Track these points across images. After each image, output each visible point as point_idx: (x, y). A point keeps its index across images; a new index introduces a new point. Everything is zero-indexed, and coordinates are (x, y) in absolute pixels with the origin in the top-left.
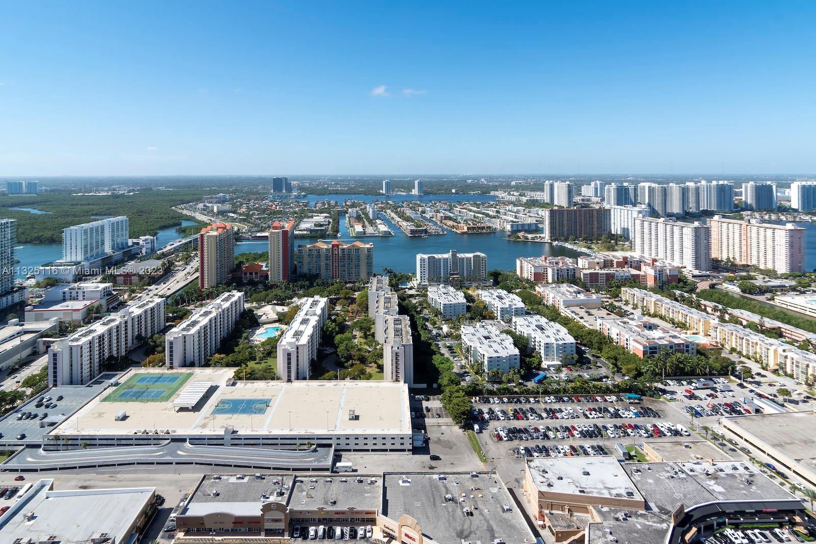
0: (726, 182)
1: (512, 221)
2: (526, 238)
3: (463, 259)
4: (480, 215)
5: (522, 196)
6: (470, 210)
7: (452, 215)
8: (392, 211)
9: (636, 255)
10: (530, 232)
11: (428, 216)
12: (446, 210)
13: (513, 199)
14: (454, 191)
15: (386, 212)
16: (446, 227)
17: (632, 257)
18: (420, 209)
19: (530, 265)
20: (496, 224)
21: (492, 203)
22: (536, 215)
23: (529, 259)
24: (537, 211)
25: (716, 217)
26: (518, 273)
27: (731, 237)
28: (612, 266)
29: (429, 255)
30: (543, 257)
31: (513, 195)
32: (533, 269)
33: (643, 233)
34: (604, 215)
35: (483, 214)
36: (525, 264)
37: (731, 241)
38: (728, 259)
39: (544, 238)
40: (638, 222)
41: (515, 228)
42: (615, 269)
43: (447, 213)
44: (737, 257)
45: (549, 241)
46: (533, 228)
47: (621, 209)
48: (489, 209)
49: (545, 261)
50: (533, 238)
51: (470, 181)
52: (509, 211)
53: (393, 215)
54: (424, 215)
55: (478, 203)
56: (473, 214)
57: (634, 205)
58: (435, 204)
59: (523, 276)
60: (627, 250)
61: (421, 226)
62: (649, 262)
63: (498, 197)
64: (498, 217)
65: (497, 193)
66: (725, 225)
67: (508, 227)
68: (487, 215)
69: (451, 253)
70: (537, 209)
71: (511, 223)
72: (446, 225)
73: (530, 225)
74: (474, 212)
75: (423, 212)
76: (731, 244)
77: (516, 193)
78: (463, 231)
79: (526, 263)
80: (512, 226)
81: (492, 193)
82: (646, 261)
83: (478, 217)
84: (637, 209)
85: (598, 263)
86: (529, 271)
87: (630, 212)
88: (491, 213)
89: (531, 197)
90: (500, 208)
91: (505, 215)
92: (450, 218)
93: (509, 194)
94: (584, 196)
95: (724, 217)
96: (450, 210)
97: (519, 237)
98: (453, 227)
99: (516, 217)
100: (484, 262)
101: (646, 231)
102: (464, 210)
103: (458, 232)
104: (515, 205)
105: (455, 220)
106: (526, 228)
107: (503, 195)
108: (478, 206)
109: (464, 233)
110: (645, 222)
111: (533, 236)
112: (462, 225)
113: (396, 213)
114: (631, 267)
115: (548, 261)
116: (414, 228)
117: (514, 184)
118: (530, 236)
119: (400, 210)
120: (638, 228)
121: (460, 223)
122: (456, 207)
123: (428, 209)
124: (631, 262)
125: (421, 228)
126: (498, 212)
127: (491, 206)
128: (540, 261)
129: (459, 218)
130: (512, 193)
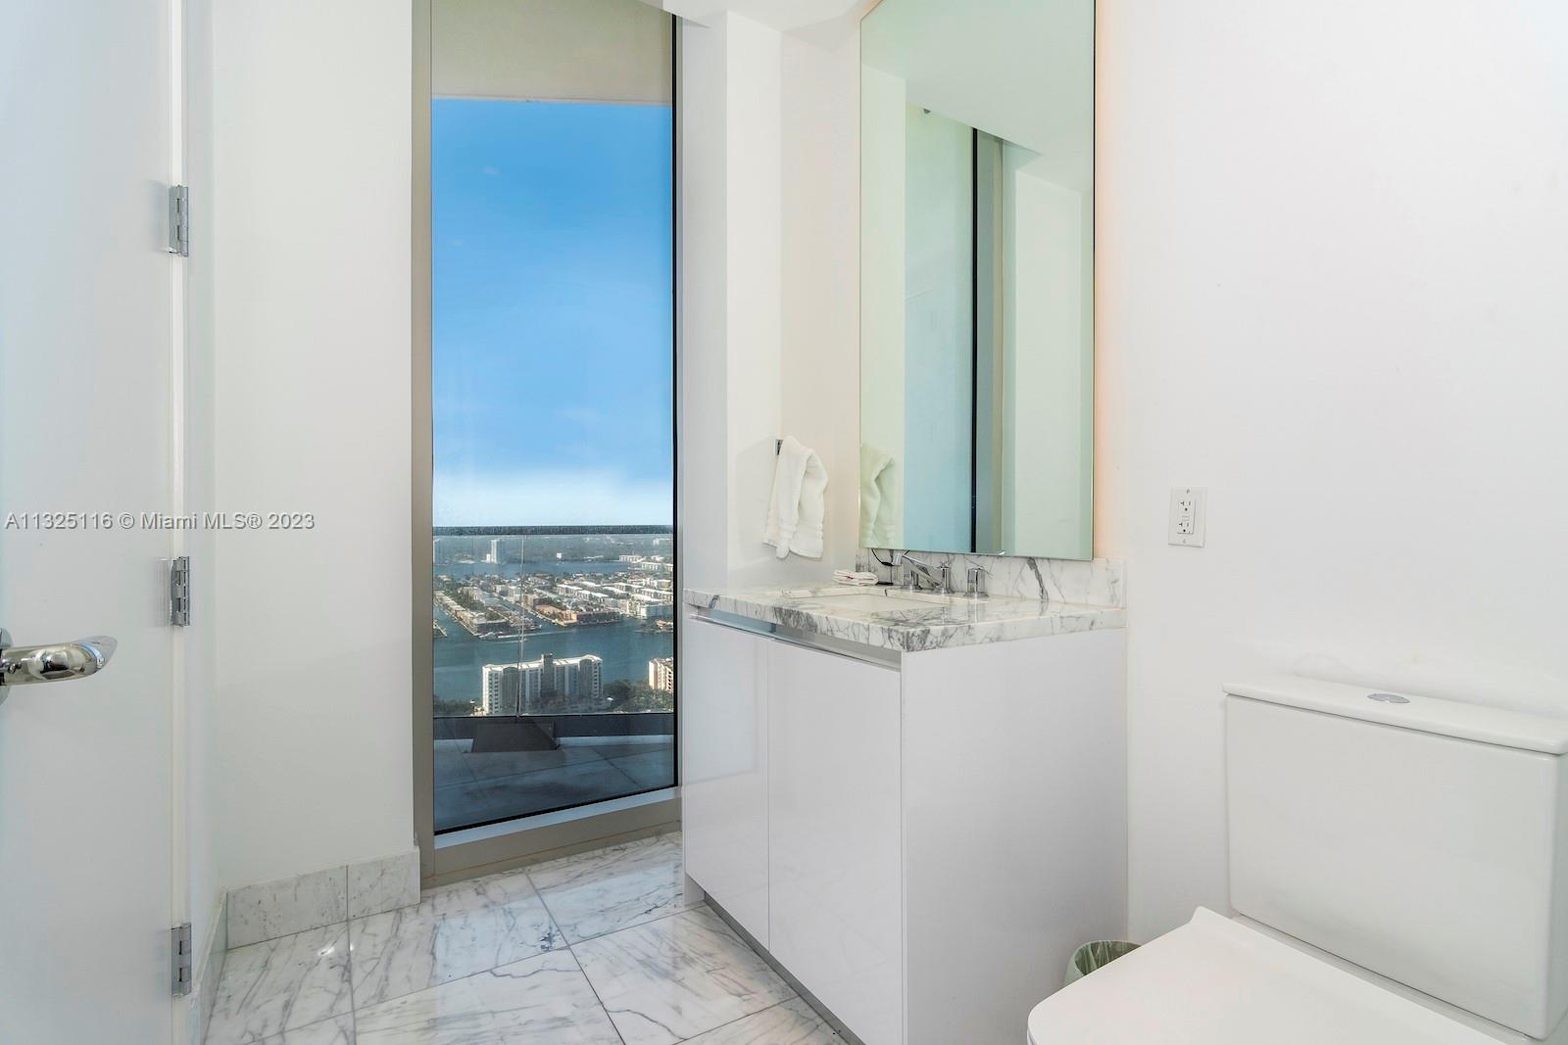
1: (649, 603)
3: (564, 667)
4: (599, 595)
6: (585, 587)
7: (553, 596)
8: (446, 594)
11: (512, 600)
12: (543, 588)
13: (654, 566)
14: (559, 556)
16: (540, 616)
18: (499, 588)
20: (625, 609)
21: (620, 574)
26: (652, 683)
29: (505, 666)
31: (654, 561)
35: (605, 592)
43: (544, 593)
48: (616, 584)
52: (647, 586)
53: (448, 600)
54: (504, 598)
55: (597, 574)
56: (587, 593)
59: (659, 687)
61: (498, 617)
63: (630, 565)
64: (627, 597)
65: (629, 558)
67: (643, 613)
68: (611, 594)
69: (542, 660)
71: (647, 606)
72: (541, 613)
74: (591, 589)
75: (503, 593)
77: (658, 559)
78: (570, 622)
79: (663, 667)
80: (648, 609)
81: (622, 558)
83: (596, 599)
88: (617, 591)
91: (640, 593)
92: (549, 602)
93: (649, 560)
96: (550, 589)
97: (657, 628)
98: (554, 616)
99: (656, 595)
100: (597, 670)
102: (575, 588)
103: (562, 623)
104: (656, 577)
105: (558, 605)
108: (597, 580)
109: (570, 626)
112: (568, 612)
116: (483, 621)
119: (462, 592)
121: (565, 609)
122: (562, 583)
123: (513, 587)
125: (498, 621)
126: (628, 588)
127: (619, 579)
129: (566, 600)
130: (652, 558)
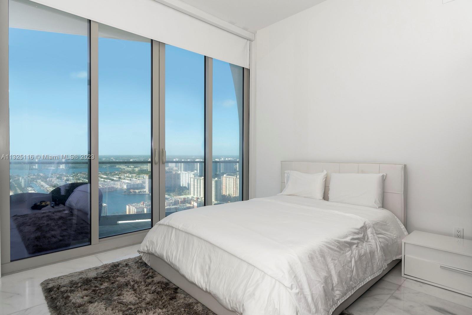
0: (231, 159)
2: (135, 192)
5: (136, 168)
9: (190, 196)
10: (137, 189)
15: (36, 182)
17: (188, 198)
19: (134, 208)
22: (143, 179)
23: (134, 204)
24: (143, 176)
25: (225, 175)
27: (230, 184)
28: (178, 203)
30: (142, 202)
32: (136, 210)
33: (194, 185)
34: (178, 176)
36: (131, 207)
37: (230, 186)
38: (229, 194)
39: (145, 191)
40: (192, 179)
41: (129, 187)
42: (179, 205)
44: (232, 194)
45: (148, 193)
46: (140, 186)
47: (185, 173)
49: (143, 204)
50: (139, 192)
51: (104, 159)
57: (192, 171)
58: (77, 174)
60: (187, 195)
62: (195, 199)
66: (228, 178)
70: (143, 175)
73: (138, 184)
76: (230, 187)
82: (194, 199)
84: (193, 173)
85: (171, 203)
86: (134, 211)
87: (189, 174)
89: (141, 168)
90: (121, 176)
94: (170, 167)
95: (228, 175)
101: (196, 184)
106: (136, 186)
107: (124, 167)
110: (195, 180)
111: (139, 191)
113: (46, 182)
114: (187, 203)
115: (145, 204)
117: (132, 161)
118: (137, 191)
120: (192, 183)
124: (187, 200)
128: (141, 205)
